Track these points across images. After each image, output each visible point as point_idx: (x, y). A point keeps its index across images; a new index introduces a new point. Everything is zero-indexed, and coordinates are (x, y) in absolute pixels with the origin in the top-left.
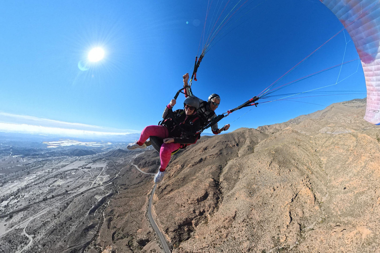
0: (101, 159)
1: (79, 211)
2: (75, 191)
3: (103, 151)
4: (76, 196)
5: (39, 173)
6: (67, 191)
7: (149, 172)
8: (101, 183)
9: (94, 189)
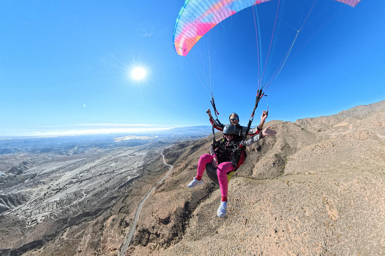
0: (145, 148)
1: (114, 185)
2: (119, 171)
3: (150, 143)
4: (117, 175)
5: (104, 158)
6: (114, 171)
7: (168, 163)
8: (136, 168)
9: (130, 171)
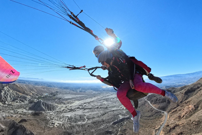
1: (109, 120)
4: (110, 111)
5: (98, 97)
6: (107, 107)
8: (125, 109)
9: (120, 111)
